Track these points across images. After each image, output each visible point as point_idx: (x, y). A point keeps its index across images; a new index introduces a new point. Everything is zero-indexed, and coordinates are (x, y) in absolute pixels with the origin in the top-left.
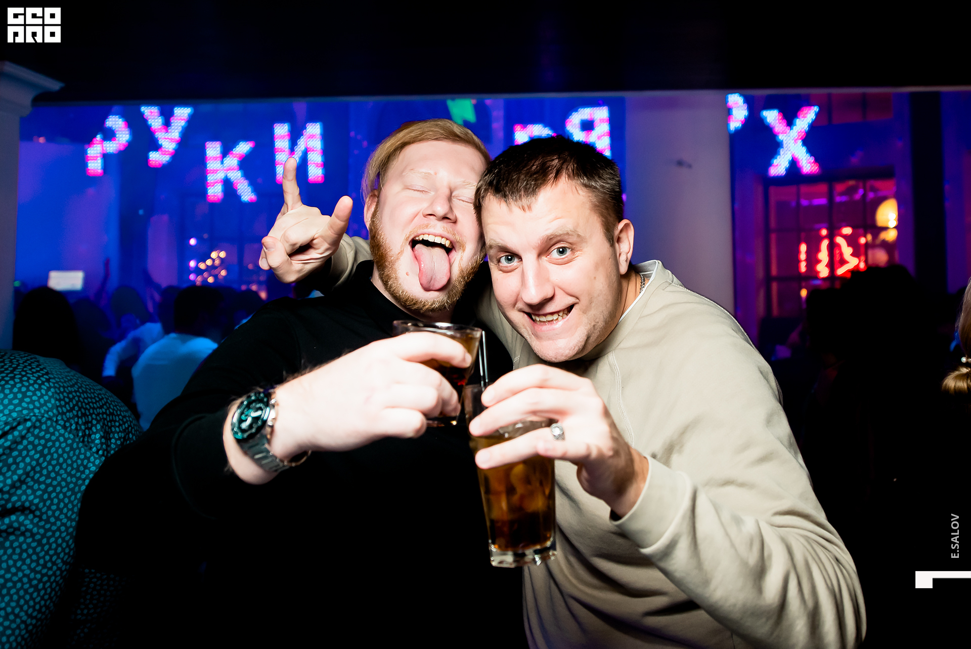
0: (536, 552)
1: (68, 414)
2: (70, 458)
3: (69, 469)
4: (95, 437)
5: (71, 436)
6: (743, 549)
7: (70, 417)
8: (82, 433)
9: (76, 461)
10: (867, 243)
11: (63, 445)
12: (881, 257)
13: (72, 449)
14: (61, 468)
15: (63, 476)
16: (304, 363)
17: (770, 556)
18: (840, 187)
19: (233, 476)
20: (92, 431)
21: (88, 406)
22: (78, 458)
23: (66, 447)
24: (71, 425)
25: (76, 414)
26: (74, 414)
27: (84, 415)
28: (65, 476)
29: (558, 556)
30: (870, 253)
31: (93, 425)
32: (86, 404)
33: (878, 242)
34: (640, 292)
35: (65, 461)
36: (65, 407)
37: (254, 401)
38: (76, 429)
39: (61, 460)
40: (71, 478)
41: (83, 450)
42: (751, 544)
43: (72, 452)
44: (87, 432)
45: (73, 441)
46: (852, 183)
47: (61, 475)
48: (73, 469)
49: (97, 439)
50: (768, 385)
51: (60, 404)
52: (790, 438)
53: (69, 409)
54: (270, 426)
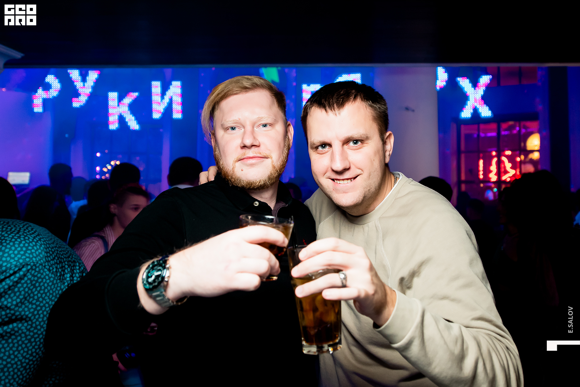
0: (329, 346)
1: (51, 262)
2: (52, 289)
3: (51, 296)
4: (67, 276)
5: (53, 276)
6: (451, 345)
7: (52, 264)
8: (60, 274)
9: (55, 292)
10: (521, 161)
11: (48, 281)
12: (530, 168)
13: (53, 284)
14: (46, 295)
15: (47, 301)
16: (186, 241)
17: (467, 348)
18: (504, 126)
19: (143, 309)
20: (66, 273)
21: (62, 256)
22: (56, 289)
23: (49, 282)
24: (53, 269)
25: (56, 262)
26: (55, 262)
27: (60, 262)
28: (48, 300)
29: (343, 347)
30: (523, 166)
31: (65, 269)
32: (62, 255)
33: (527, 160)
34: (394, 186)
35: (49, 291)
36: (50, 257)
37: (156, 265)
38: (56, 271)
39: (46, 290)
40: (52, 302)
41: (59, 285)
42: (456, 342)
43: (53, 286)
44: (62, 273)
45: (54, 279)
46: (511, 123)
47: (46, 300)
48: (53, 296)
49: (68, 277)
50: (471, 242)
51: (47, 255)
52: (483, 274)
53: (52, 258)
54: (166, 281)
